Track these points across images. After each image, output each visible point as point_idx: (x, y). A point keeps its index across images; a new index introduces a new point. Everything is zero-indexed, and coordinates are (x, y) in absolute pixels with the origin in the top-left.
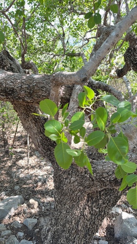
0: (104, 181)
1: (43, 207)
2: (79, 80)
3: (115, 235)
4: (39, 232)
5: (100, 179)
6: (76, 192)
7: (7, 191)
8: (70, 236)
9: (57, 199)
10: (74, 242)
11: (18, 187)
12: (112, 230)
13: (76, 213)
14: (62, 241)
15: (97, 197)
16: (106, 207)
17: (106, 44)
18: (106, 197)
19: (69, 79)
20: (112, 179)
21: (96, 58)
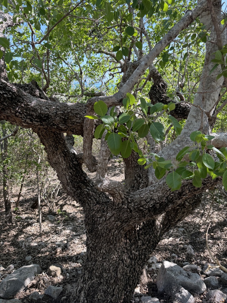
0: (142, 210)
1: (68, 274)
2: (116, 101)
3: (159, 289)
4: (66, 299)
5: (138, 208)
6: (113, 231)
7: (16, 263)
8: (108, 288)
9: (91, 245)
10: (114, 295)
11: (30, 257)
12: (154, 286)
13: (113, 258)
14: (99, 297)
15: (136, 238)
16: (146, 249)
17: (138, 71)
18: (145, 237)
19: (107, 101)
20: (151, 206)
21: (130, 83)
